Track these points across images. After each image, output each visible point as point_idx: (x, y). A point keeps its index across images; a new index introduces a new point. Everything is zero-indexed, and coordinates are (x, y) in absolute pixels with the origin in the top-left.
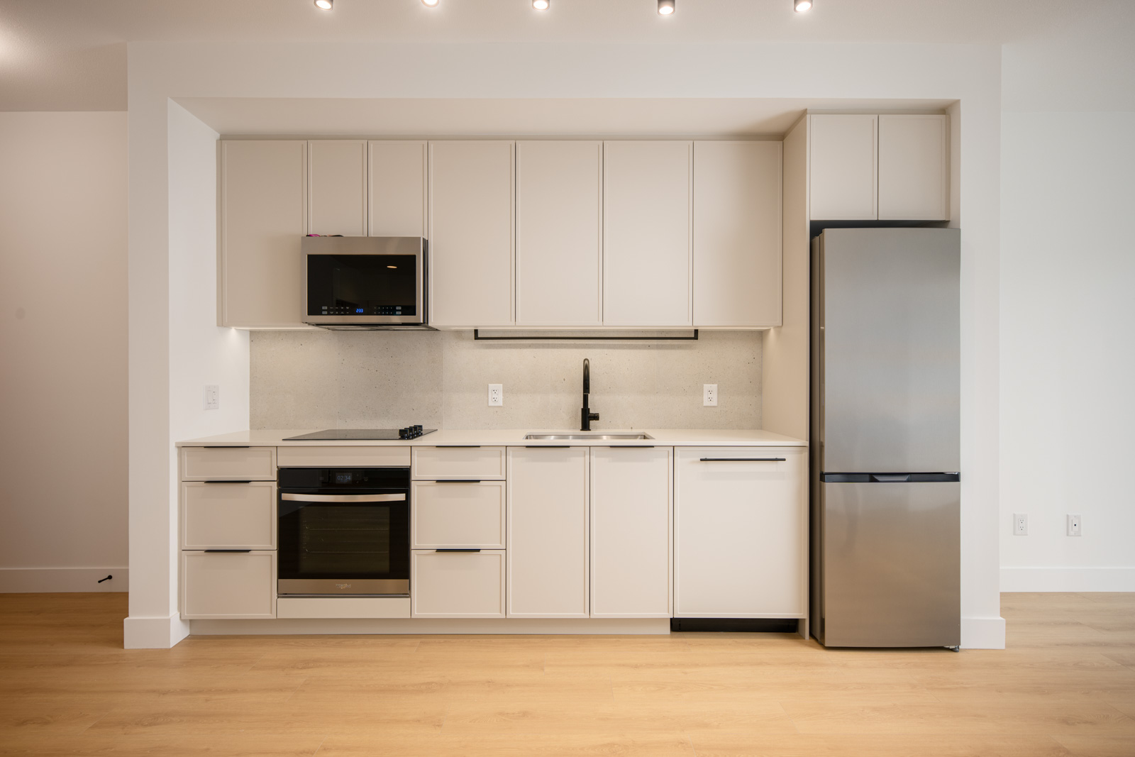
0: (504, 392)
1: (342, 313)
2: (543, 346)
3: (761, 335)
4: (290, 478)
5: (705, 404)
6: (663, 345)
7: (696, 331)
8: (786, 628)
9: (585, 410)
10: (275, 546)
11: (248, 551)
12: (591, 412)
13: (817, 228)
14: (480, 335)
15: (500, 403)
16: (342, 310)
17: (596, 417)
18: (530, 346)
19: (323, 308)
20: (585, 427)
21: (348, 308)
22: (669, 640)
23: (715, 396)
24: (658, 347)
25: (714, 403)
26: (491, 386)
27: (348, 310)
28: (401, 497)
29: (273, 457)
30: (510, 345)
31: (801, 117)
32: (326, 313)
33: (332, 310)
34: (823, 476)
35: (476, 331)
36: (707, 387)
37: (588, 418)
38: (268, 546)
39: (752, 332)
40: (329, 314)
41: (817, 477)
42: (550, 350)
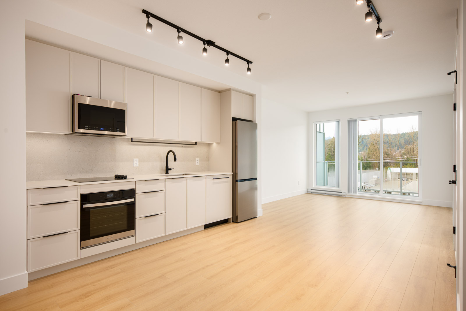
0: (139, 161)
1: (95, 129)
2: (152, 145)
3: (209, 145)
4: (85, 198)
5: (196, 164)
6: (186, 146)
7: (196, 143)
8: (225, 222)
9: (167, 167)
10: (79, 228)
11: (67, 232)
12: (169, 168)
13: (234, 119)
14: (133, 140)
15: (138, 166)
16: (95, 128)
17: (170, 169)
18: (148, 145)
19: (86, 126)
20: (167, 173)
21: (97, 127)
22: (204, 231)
23: (199, 162)
24: (185, 147)
25: (199, 164)
26: (135, 159)
27: (97, 128)
28: (132, 200)
29: (78, 190)
30: (141, 144)
31: (229, 90)
32: (87, 129)
33: (90, 128)
34: (237, 181)
35: (132, 139)
36: (197, 159)
37: (167, 170)
38: (77, 229)
39: (207, 143)
40: (88, 129)
41: (235, 181)
42: (154, 147)
